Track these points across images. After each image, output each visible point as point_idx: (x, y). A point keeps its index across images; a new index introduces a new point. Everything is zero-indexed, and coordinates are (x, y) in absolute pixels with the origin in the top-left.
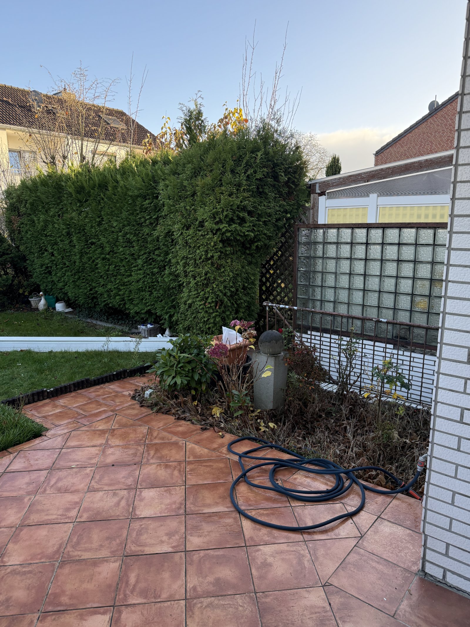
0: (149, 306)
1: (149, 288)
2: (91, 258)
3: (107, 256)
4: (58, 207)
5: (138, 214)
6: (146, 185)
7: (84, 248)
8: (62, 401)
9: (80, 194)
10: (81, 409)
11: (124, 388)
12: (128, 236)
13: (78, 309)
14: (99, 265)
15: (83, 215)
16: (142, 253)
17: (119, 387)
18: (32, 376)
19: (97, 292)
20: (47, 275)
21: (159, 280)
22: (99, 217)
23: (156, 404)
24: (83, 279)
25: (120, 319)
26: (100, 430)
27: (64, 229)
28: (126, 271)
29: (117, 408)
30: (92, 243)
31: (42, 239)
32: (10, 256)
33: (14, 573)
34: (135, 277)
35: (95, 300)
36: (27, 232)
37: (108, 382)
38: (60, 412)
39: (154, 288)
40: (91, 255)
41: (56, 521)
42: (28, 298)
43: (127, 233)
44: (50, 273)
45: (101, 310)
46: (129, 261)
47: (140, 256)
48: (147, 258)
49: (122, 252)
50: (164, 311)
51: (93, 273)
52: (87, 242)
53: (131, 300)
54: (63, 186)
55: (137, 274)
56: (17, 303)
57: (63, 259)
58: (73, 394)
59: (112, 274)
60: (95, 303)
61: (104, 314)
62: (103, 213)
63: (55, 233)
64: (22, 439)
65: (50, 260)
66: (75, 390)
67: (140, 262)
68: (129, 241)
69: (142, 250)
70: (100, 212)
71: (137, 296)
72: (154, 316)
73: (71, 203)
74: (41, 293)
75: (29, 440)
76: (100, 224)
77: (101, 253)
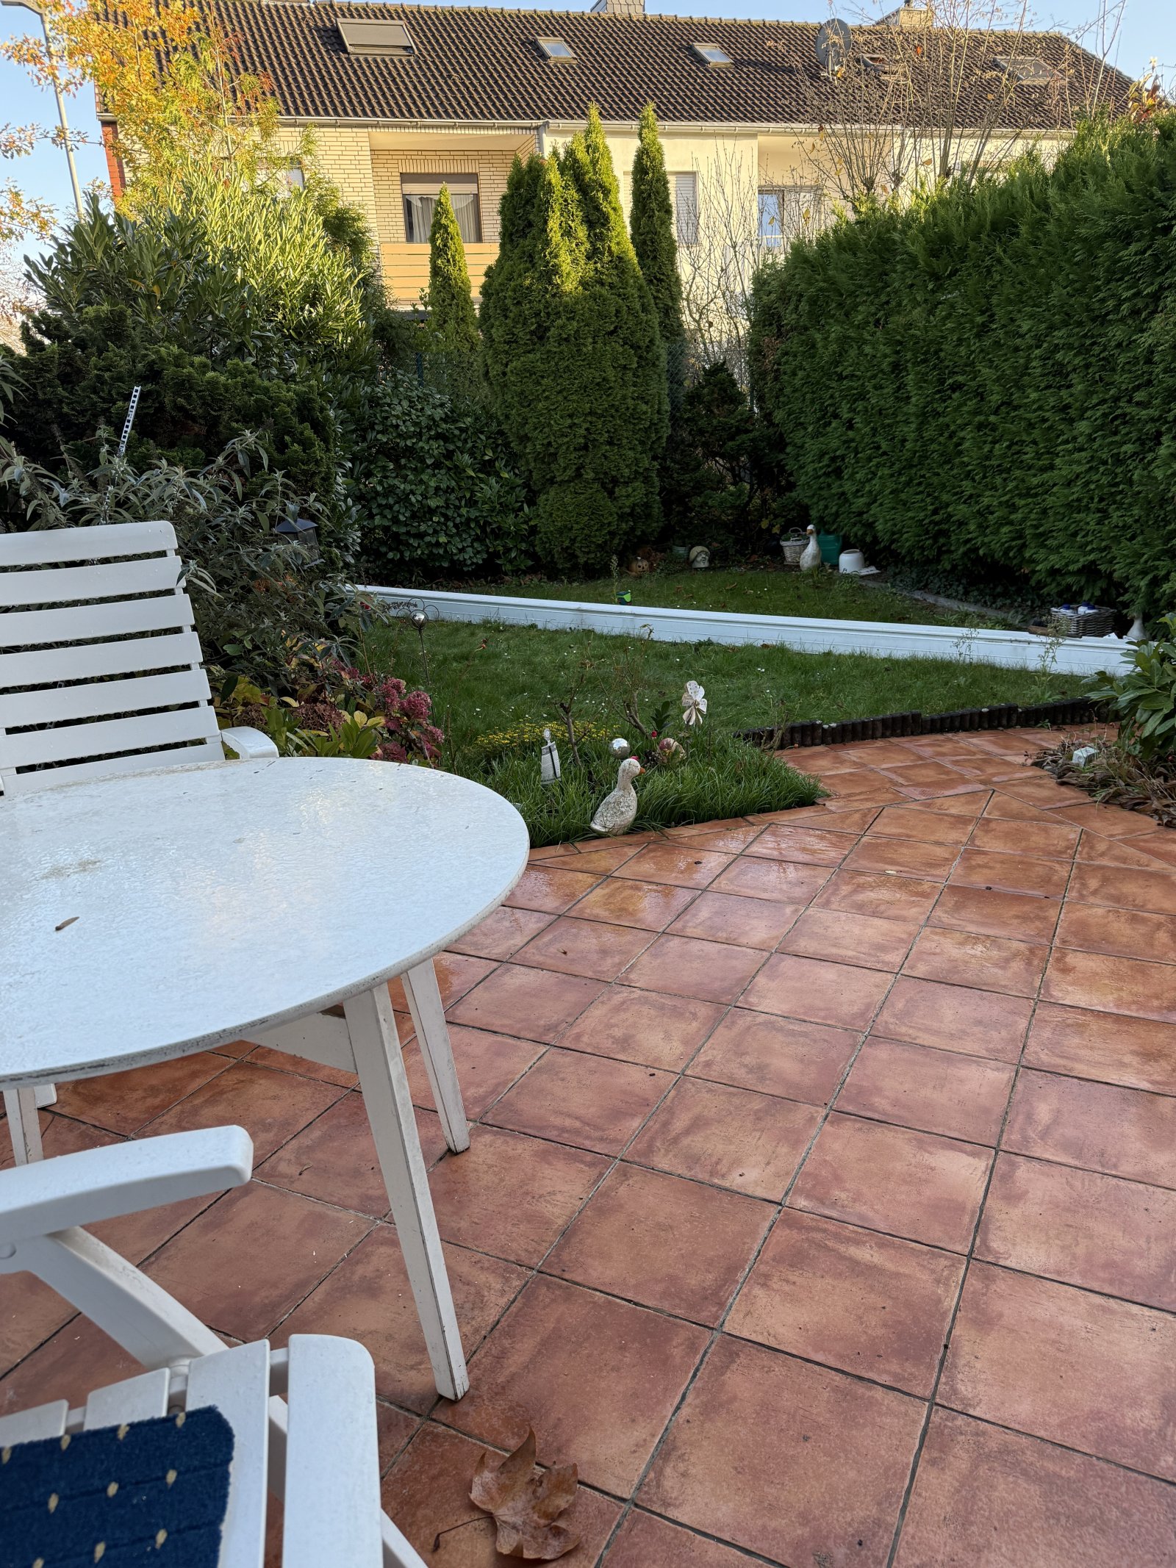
0: (1092, 551)
1: (1101, 500)
2: (948, 426)
3: (992, 418)
4: (877, 301)
5: (1098, 289)
6: (1134, 201)
7: (931, 402)
8: (855, 754)
9: (937, 257)
10: (901, 775)
11: (1006, 748)
12: (1059, 356)
13: (891, 570)
14: (967, 445)
15: (941, 312)
16: (1095, 401)
17: (994, 743)
18: (787, 697)
19: (950, 516)
20: (829, 480)
21: (1135, 477)
22: (983, 313)
23: (1105, 783)
24: (920, 484)
25: (999, 595)
26: (952, 816)
27: (885, 356)
28: (1038, 456)
29: (995, 779)
30: (956, 387)
31: (828, 388)
32: (751, 435)
33: (770, 1026)
34: (1064, 470)
35: (942, 540)
36: (794, 374)
37: (965, 730)
38: (851, 774)
39: (1115, 502)
40: (947, 420)
41: (854, 961)
42: (778, 540)
43: (1057, 348)
44: (838, 473)
45: (954, 567)
46: (1050, 428)
47: (1088, 409)
48: (1105, 415)
49: (1034, 402)
50: (1138, 567)
51: (947, 467)
52: (943, 383)
53: (1042, 538)
54: (894, 242)
55: (1071, 463)
56: (754, 552)
57: (874, 435)
58: (879, 743)
59: (999, 466)
60: (939, 549)
61: (959, 580)
62: (994, 300)
63: (862, 368)
64: (774, 802)
65: (844, 438)
66: (884, 736)
67: (1083, 427)
68: (1060, 371)
69: (1095, 392)
70: (988, 297)
71: (1061, 525)
72: (1102, 583)
73: (912, 285)
74: (810, 527)
75: (788, 807)
76: (983, 330)
77: (976, 412)
